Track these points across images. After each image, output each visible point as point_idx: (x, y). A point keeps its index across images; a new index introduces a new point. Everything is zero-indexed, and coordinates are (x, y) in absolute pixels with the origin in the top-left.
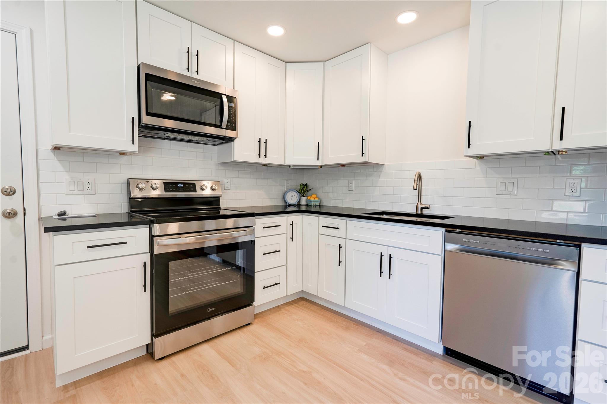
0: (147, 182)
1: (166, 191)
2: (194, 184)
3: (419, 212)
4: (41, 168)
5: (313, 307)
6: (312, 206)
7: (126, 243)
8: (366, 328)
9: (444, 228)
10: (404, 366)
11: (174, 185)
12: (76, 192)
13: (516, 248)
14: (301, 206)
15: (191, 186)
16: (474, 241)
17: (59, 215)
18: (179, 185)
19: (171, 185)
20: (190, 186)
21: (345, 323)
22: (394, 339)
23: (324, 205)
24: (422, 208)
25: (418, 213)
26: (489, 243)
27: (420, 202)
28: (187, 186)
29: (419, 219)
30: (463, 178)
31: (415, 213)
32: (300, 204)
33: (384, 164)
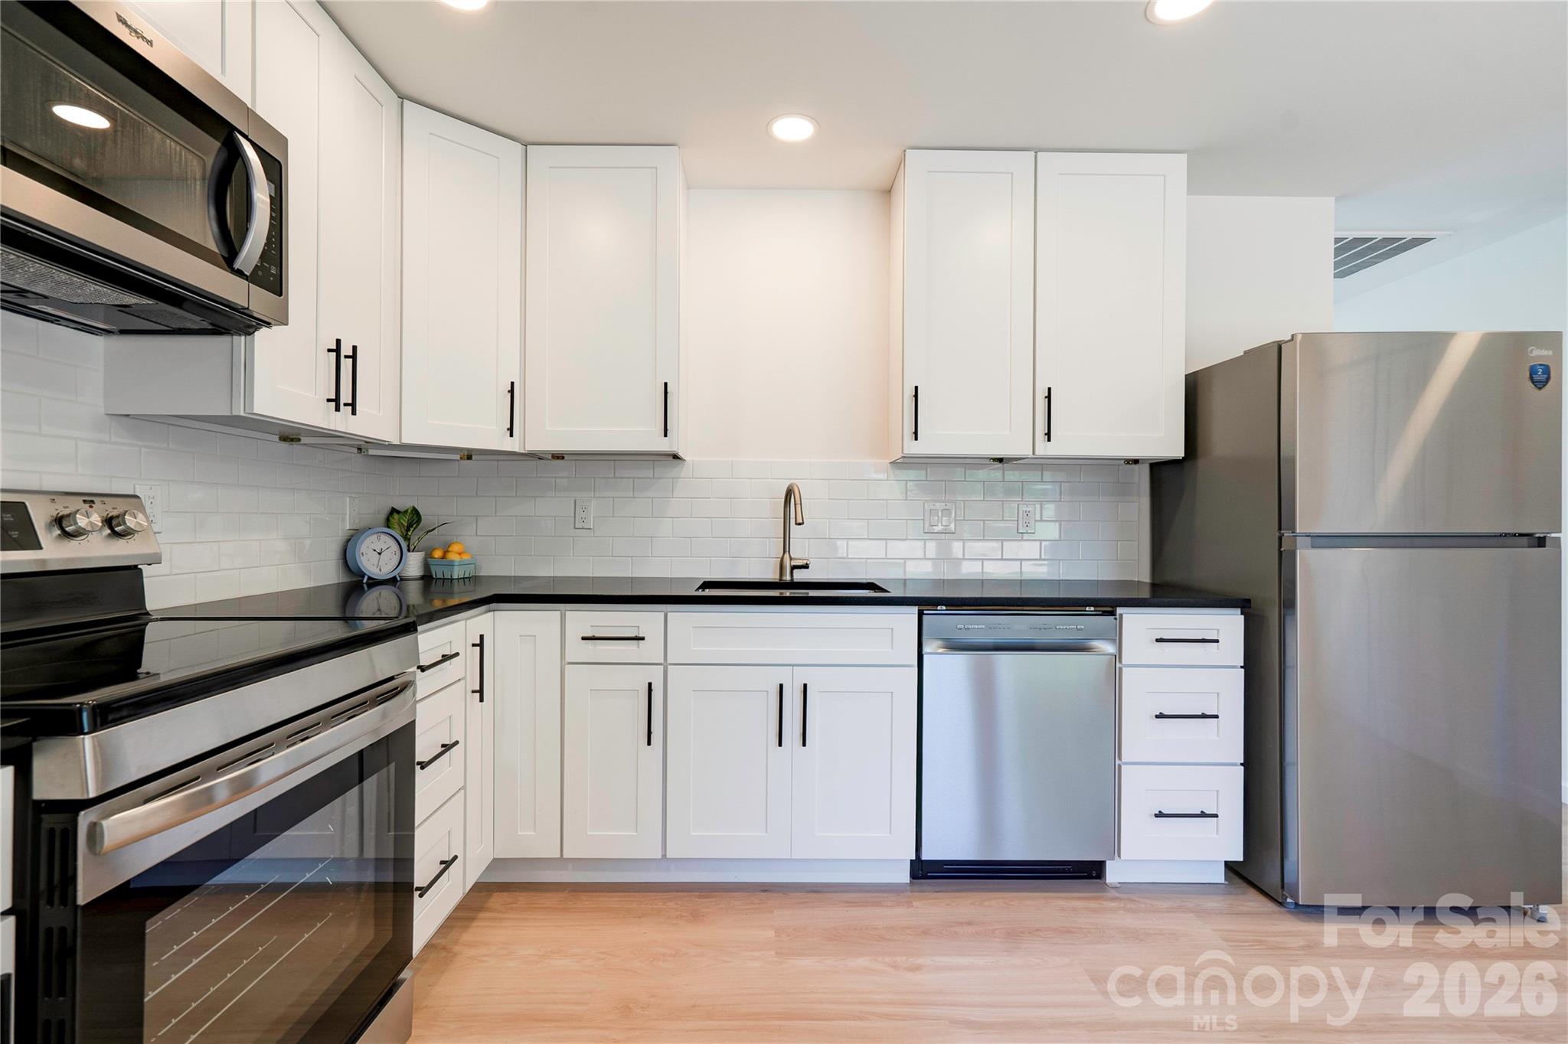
3: (788, 578)
5: (550, 900)
6: (452, 579)
8: (733, 894)
9: (917, 607)
10: (885, 939)
13: (1040, 629)
14: (409, 582)
16: (977, 627)
21: (676, 904)
22: (808, 892)
23: (481, 574)
24: (794, 568)
25: (784, 578)
26: (1000, 626)
27: (787, 555)
29: (787, 593)
31: (778, 581)
32: (409, 574)
33: (685, 459)
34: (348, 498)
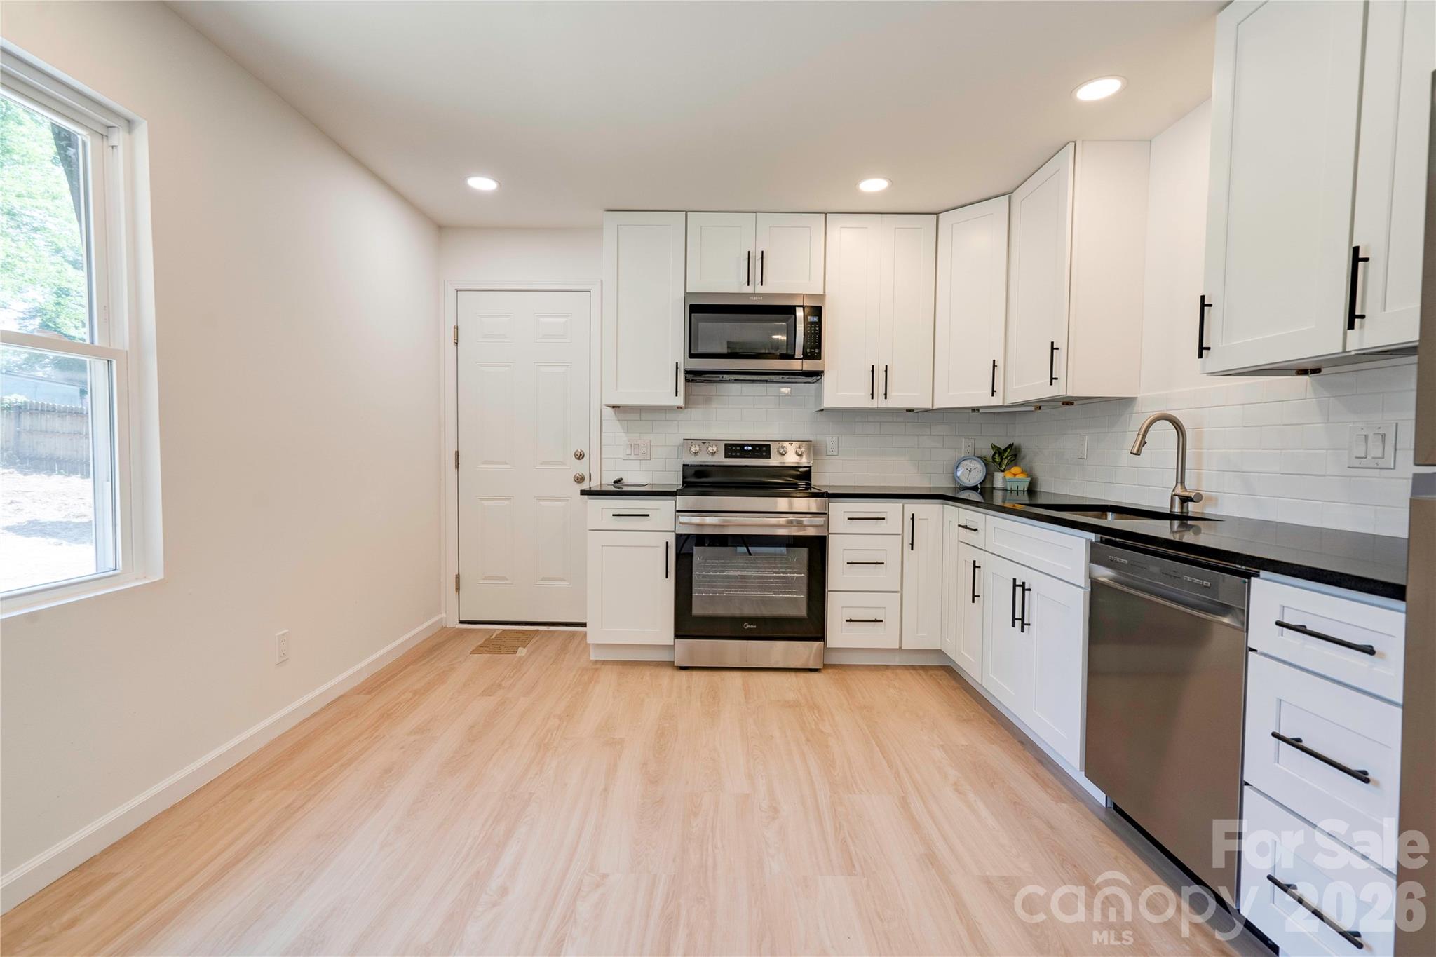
0: (704, 443)
1: (726, 456)
2: (769, 446)
3: (1177, 510)
4: (604, 430)
7: (648, 515)
11: (738, 448)
12: (633, 457)
13: (1171, 576)
14: (995, 491)
15: (764, 449)
16: (1122, 561)
17: (615, 482)
18: (746, 448)
19: (734, 448)
20: (762, 450)
23: (1042, 490)
24: (1183, 500)
25: (1173, 510)
26: (1139, 564)
27: (1179, 485)
28: (757, 448)
30: (1280, 425)
32: (994, 486)
33: (1135, 396)
34: (963, 440)
